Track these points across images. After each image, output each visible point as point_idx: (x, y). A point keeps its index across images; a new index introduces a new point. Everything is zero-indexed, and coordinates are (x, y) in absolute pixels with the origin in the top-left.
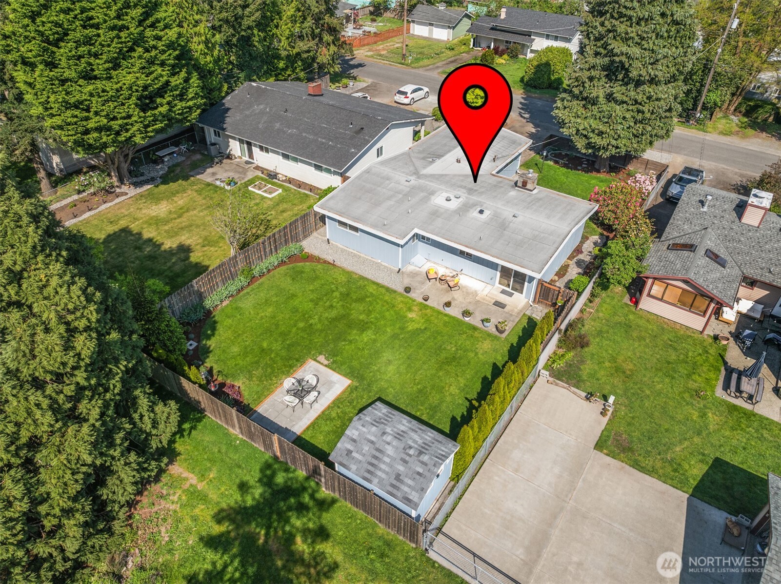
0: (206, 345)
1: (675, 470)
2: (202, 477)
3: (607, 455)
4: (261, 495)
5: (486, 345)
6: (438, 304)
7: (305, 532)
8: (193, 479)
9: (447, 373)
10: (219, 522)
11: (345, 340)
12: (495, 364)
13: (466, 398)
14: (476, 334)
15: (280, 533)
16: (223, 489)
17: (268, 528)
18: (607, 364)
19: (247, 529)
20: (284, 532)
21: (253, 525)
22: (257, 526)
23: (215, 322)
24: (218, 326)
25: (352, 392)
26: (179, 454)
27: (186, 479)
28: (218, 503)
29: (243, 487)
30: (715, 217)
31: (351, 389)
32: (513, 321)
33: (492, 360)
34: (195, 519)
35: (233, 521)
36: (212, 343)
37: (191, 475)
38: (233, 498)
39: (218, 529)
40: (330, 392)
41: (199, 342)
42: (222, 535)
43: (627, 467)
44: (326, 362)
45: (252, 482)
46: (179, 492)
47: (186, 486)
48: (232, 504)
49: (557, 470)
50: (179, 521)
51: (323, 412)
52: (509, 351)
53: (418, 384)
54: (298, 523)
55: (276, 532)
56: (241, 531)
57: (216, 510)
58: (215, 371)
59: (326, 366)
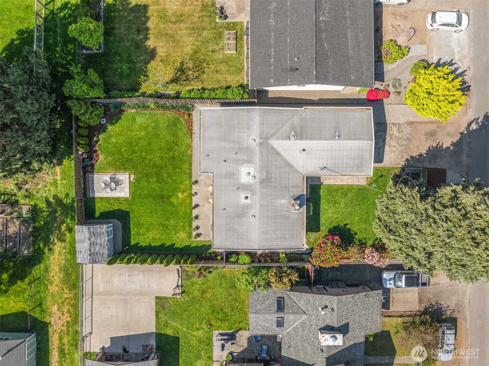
0: (107, 126)
1: (164, 325)
2: (61, 180)
3: (156, 302)
4: (69, 203)
5: (183, 235)
6: (196, 201)
7: (68, 225)
8: (59, 178)
9: (158, 229)
10: (53, 198)
11: (147, 178)
12: (174, 244)
13: (150, 243)
14: (187, 228)
15: (63, 218)
16: (63, 190)
17: (62, 214)
18: (204, 286)
19: (57, 208)
20: (64, 219)
21: (60, 209)
22: (60, 210)
23: (120, 118)
24: (120, 121)
25: (125, 200)
26: (62, 165)
27: (57, 175)
28: (58, 193)
29: (67, 195)
30: (317, 316)
31: (126, 199)
32: (205, 239)
33: (176, 242)
34: (49, 190)
35: (56, 202)
36: (110, 128)
37: (59, 175)
38: (62, 196)
39: (51, 200)
40: (119, 193)
41: (107, 122)
42: (50, 202)
43: (155, 310)
44: (132, 180)
45: (70, 197)
46: (52, 178)
47: (56, 177)
48: (60, 197)
49: (138, 288)
50: (46, 186)
51: (109, 198)
52: (186, 246)
53: (145, 221)
54: (69, 221)
55: (62, 217)
56: (56, 207)
57: (56, 194)
58: (99, 143)
59: (130, 181)
